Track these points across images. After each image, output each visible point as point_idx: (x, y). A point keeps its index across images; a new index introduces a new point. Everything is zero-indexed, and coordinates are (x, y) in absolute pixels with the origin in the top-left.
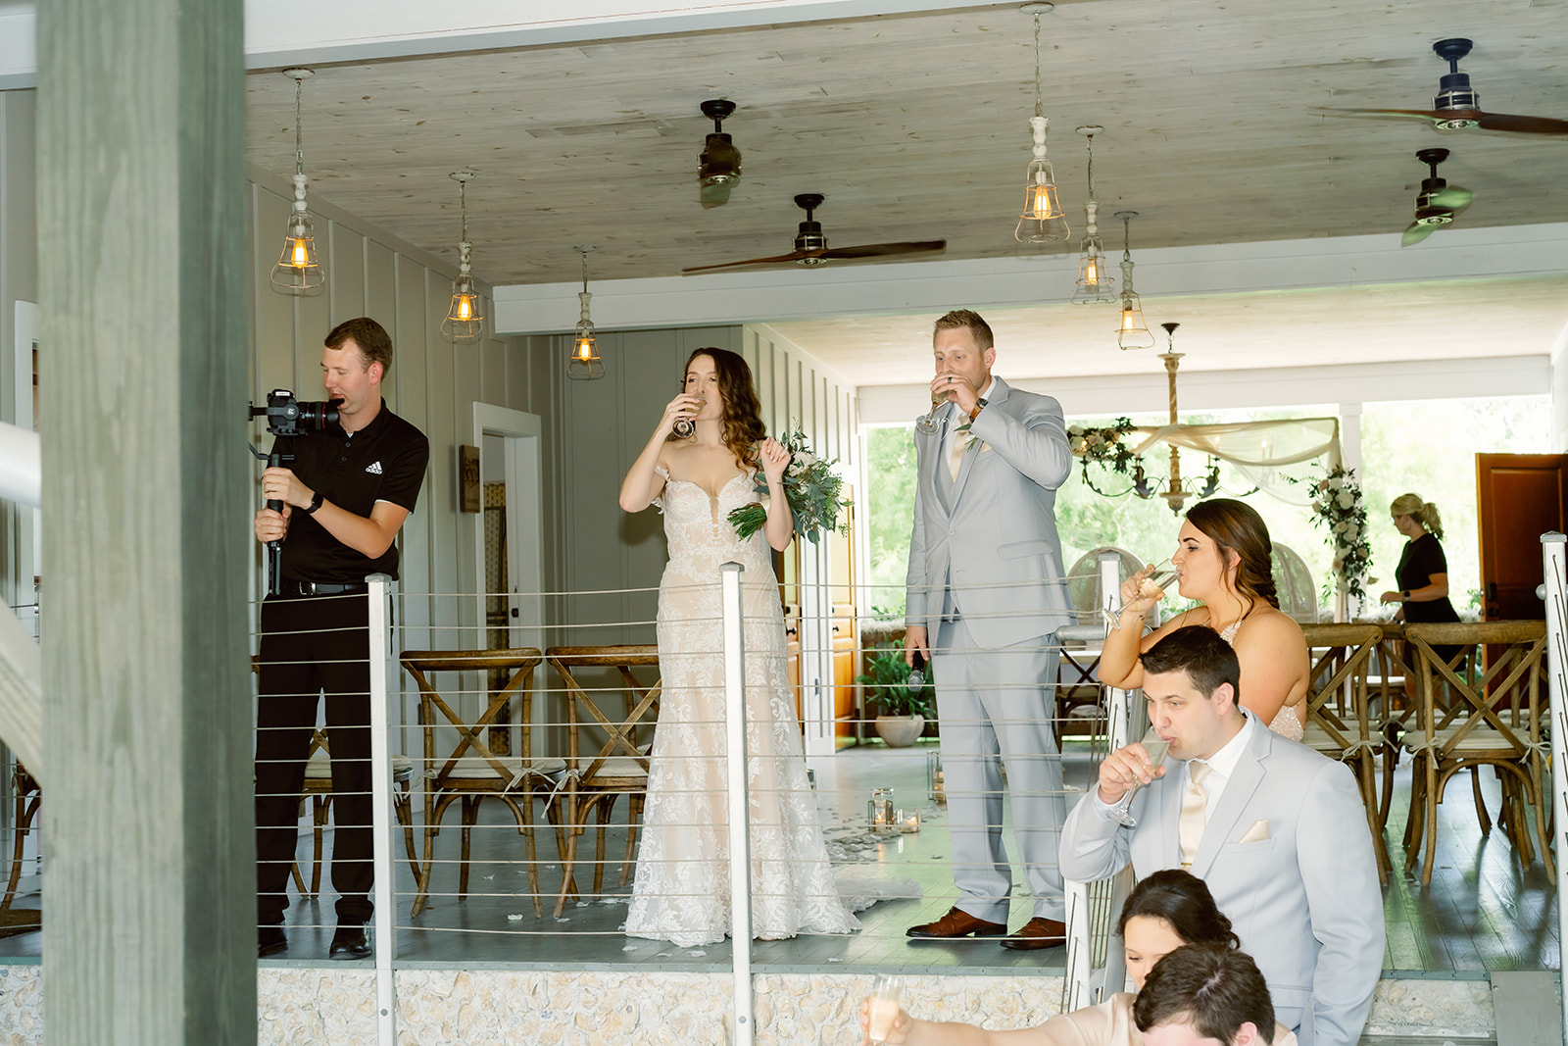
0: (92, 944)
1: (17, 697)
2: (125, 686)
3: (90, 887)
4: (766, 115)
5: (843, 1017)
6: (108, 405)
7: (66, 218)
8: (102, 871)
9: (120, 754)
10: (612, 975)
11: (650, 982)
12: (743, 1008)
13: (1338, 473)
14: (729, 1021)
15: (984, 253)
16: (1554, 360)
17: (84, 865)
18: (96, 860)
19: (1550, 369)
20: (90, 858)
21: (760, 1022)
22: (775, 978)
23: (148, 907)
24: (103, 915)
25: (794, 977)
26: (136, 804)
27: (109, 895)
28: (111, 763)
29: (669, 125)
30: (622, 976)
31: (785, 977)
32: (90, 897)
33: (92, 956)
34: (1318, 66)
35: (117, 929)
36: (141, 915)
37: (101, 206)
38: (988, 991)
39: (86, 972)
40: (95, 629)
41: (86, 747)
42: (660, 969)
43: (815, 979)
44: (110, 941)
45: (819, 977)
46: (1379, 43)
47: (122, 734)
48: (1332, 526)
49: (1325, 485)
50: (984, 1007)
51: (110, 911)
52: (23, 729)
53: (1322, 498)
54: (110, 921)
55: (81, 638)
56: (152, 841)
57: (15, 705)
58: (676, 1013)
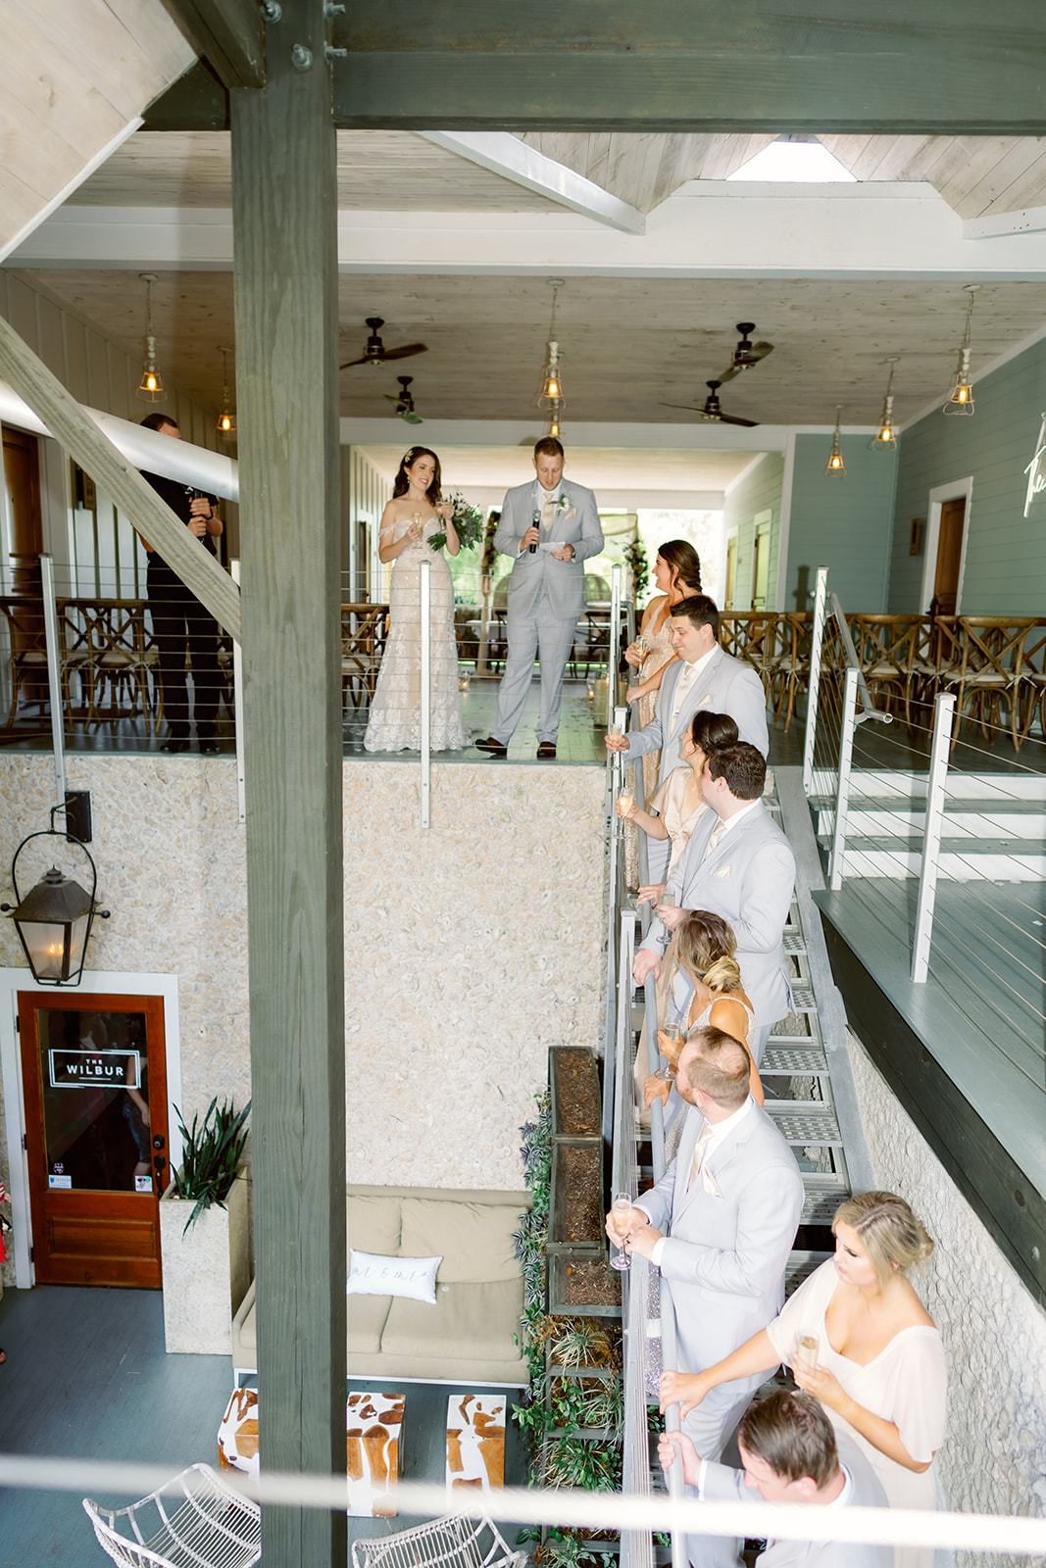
0: (273, 728)
1: (222, 594)
2: (292, 590)
3: (272, 697)
4: (398, 329)
5: (474, 784)
6: (280, 430)
7: (253, 316)
8: (279, 689)
9: (289, 626)
10: (360, 763)
11: (379, 766)
12: (425, 779)
13: (637, 541)
14: (418, 785)
15: (482, 417)
16: (726, 494)
17: (268, 686)
18: (275, 683)
19: (724, 499)
20: (271, 683)
21: (434, 786)
22: (441, 765)
23: (305, 708)
24: (279, 713)
25: (451, 765)
26: (298, 654)
27: (283, 702)
28: (283, 632)
29: (345, 330)
30: (364, 763)
31: (446, 765)
32: (272, 703)
33: (273, 734)
34: (679, 331)
35: (288, 720)
36: (301, 713)
37: (275, 311)
38: (544, 773)
39: (269, 742)
40: (273, 558)
41: (268, 623)
42: (384, 760)
43: (461, 766)
44: (283, 726)
45: (463, 765)
46: (712, 321)
47: (290, 616)
48: (633, 566)
49: (631, 547)
50: (541, 780)
51: (283, 710)
52: (226, 612)
53: (629, 553)
54: (283, 716)
55: (265, 562)
56: (307, 674)
57: (221, 599)
58: (392, 782)
